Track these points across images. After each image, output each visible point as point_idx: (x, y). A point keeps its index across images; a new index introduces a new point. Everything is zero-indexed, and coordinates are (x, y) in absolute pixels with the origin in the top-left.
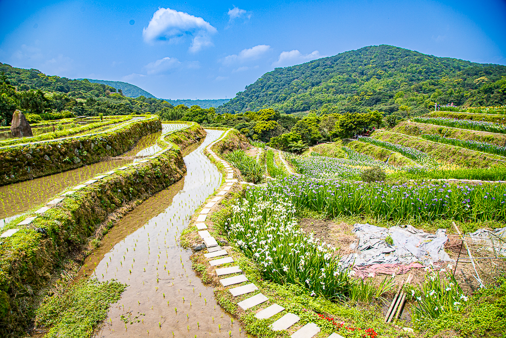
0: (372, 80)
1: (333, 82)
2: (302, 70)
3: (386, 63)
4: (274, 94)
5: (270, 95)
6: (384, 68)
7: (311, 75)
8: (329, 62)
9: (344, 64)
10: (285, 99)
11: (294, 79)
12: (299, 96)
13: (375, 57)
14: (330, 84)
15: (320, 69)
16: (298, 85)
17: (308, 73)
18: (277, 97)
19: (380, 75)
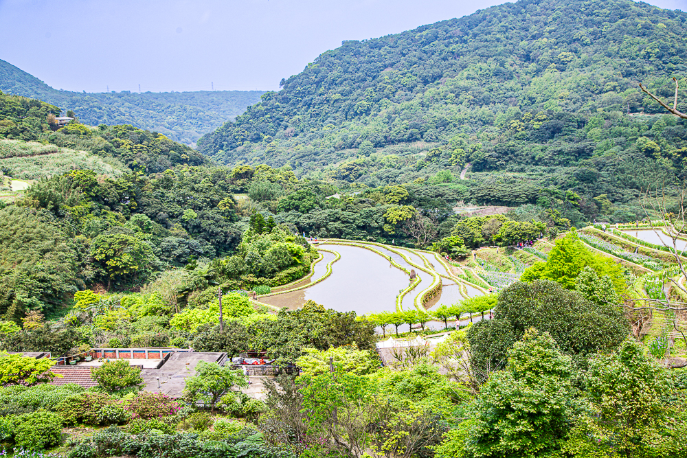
0: (547, 74)
1: (467, 78)
2: (400, 47)
3: (577, 34)
4: (345, 100)
5: (336, 101)
6: (573, 46)
7: (420, 59)
8: (456, 30)
9: (488, 37)
10: (367, 112)
11: (386, 67)
12: (399, 106)
13: (554, 19)
14: (462, 83)
15: (439, 45)
16: (394, 81)
17: (413, 55)
18: (351, 106)
19: (563, 63)
